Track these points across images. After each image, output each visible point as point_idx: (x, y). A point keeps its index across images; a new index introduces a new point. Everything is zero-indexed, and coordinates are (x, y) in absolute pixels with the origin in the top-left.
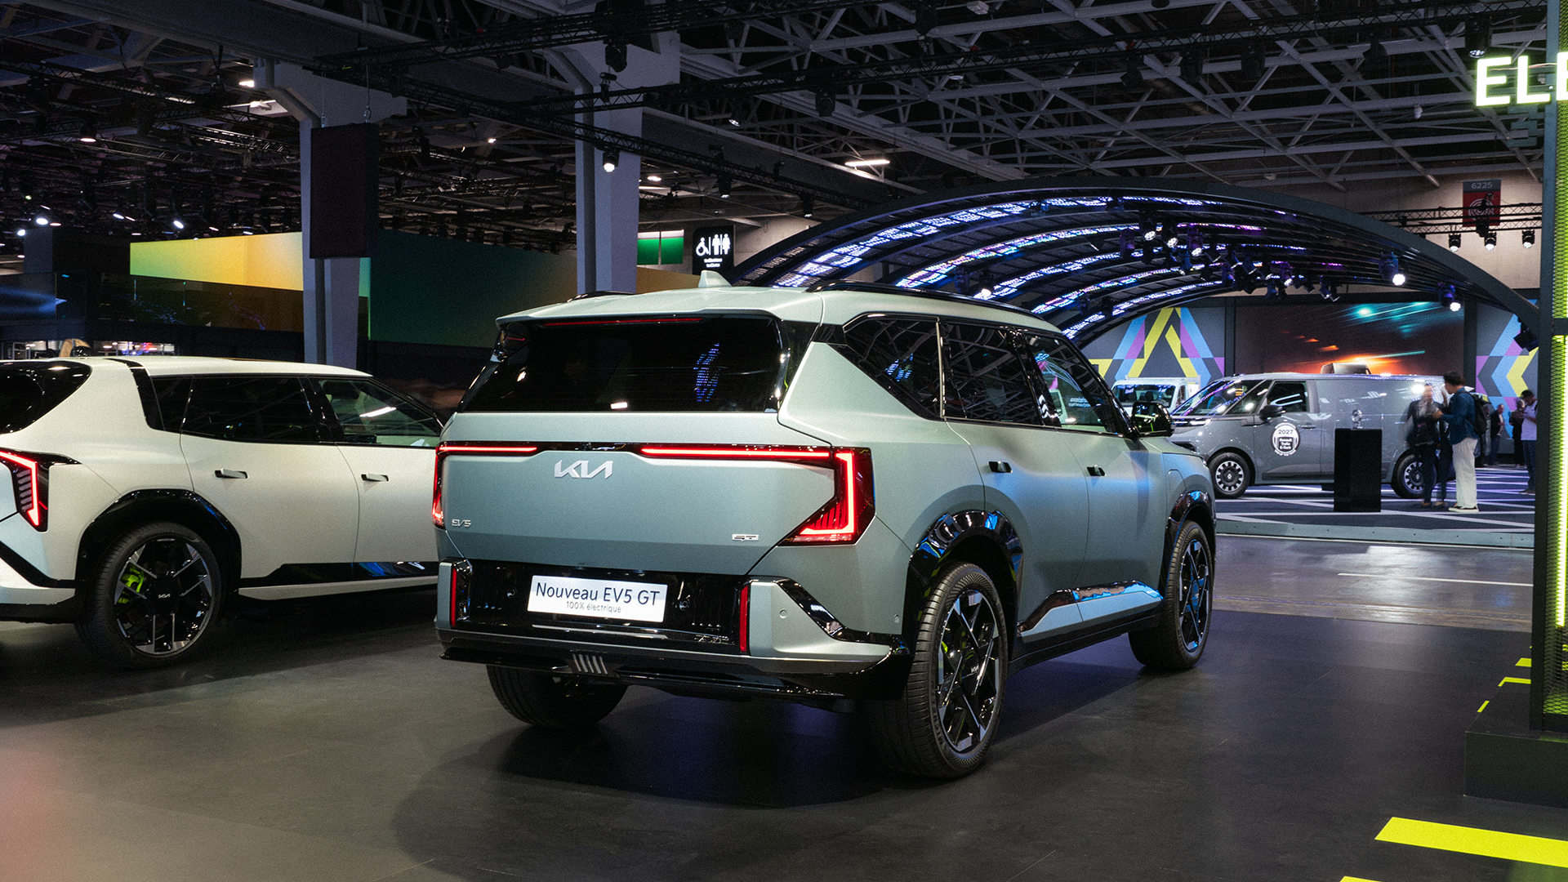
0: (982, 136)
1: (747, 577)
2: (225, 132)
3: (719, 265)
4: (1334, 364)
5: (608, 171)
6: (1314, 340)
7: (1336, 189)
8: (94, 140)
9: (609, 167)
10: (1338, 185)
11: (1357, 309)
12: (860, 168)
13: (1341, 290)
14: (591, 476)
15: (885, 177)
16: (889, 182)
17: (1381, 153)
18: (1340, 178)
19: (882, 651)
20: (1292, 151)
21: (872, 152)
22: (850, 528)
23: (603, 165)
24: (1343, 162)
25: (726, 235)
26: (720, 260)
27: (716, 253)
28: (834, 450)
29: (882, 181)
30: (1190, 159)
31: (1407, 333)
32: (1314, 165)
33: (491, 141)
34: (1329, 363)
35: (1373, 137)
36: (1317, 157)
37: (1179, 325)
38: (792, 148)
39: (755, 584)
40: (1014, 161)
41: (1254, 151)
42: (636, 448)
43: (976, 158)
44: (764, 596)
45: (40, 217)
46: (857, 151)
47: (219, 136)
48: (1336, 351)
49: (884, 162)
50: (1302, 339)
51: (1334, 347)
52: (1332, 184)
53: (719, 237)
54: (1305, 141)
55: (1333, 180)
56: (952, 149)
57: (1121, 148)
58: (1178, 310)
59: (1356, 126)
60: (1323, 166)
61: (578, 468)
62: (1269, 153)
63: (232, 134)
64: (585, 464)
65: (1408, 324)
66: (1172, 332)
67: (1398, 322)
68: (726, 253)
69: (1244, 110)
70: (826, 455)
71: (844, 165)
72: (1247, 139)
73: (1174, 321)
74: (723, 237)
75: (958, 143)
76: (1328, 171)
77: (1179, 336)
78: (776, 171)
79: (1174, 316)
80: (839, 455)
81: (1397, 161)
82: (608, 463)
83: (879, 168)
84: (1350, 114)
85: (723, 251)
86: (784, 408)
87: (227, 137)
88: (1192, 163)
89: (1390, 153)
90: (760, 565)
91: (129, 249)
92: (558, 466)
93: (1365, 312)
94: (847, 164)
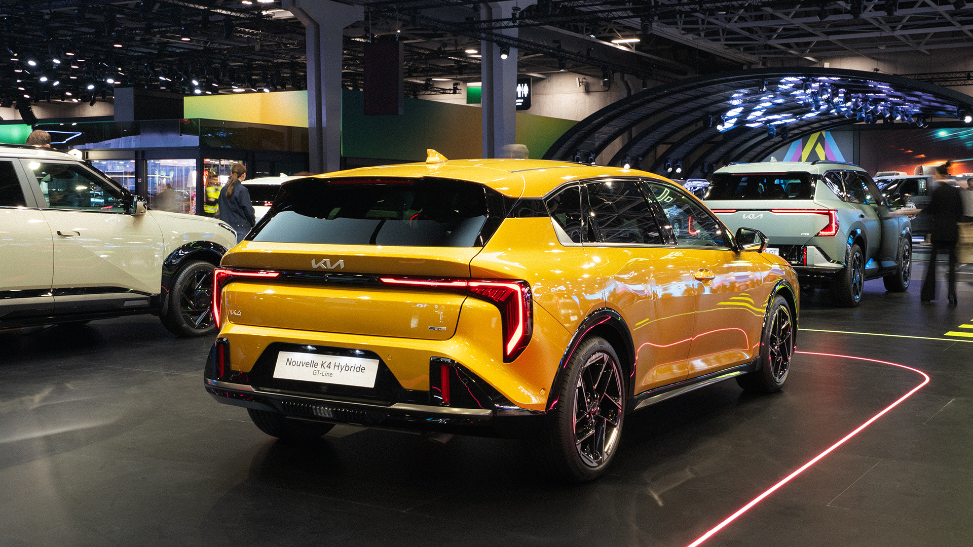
0: (700, 26)
1: (805, 246)
2: (247, 30)
3: (521, 104)
4: (923, 166)
5: (503, 58)
6: (910, 151)
7: (924, 54)
8: (189, 40)
9: (504, 57)
10: (925, 52)
11: (938, 132)
12: (620, 44)
13: (928, 120)
14: (756, 218)
15: (636, 49)
16: (637, 52)
17: (953, 33)
18: (928, 47)
19: (840, 266)
20: (898, 33)
21: (628, 33)
22: (833, 232)
23: (501, 55)
24: (928, 38)
25: (526, 85)
26: (522, 101)
27: (519, 96)
28: (829, 210)
29: (634, 52)
30: (832, 38)
31: (970, 147)
32: (911, 40)
33: (399, 31)
34: (920, 166)
35: (949, 24)
36: (913, 36)
37: (824, 142)
38: (583, 34)
39: (808, 247)
40: (719, 40)
41: (871, 33)
42: (770, 210)
43: (697, 39)
44: (811, 251)
45: (109, 78)
46: (619, 33)
47: (244, 32)
48: (924, 158)
49: (637, 40)
50: (903, 151)
51: (923, 155)
52: (922, 50)
53: (521, 86)
54: (904, 27)
55: (923, 48)
56: (683, 34)
57: (787, 33)
58: (824, 133)
59: (939, 19)
60: (916, 41)
61: (751, 216)
62: (884, 34)
63: (251, 31)
64: (753, 215)
65: (970, 141)
66: (819, 147)
67: (964, 140)
68: (526, 96)
69: (870, 11)
70: (827, 212)
71: (610, 42)
72: (871, 27)
73: (821, 140)
74: (524, 86)
75: (689, 31)
76: (919, 44)
77: (824, 149)
78: (588, 54)
79: (821, 137)
80: (830, 212)
81: (964, 37)
82: (761, 214)
83: (632, 44)
84: (935, 13)
85: (524, 94)
86: (815, 199)
87: (248, 33)
88: (833, 40)
89: (961, 33)
90: (810, 242)
91: (183, 100)
92: (744, 216)
93: (943, 134)
94: (612, 41)
